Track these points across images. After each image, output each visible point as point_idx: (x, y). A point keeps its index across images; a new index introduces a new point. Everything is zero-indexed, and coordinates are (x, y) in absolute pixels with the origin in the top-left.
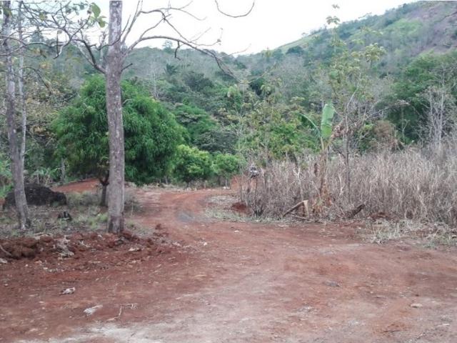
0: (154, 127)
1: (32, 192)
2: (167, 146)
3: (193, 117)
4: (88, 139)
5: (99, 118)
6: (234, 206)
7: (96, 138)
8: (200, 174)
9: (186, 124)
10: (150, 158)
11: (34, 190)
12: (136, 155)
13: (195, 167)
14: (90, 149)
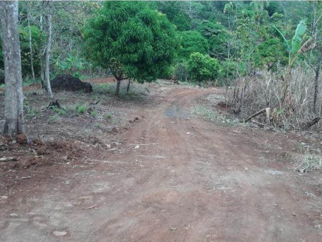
0: (156, 35)
1: (65, 81)
2: (165, 52)
3: (214, 31)
4: (103, 43)
5: (113, 27)
6: (219, 104)
7: (109, 43)
8: (209, 76)
9: (208, 37)
10: (150, 61)
11: (67, 80)
12: (138, 59)
13: (205, 70)
14: (104, 52)
